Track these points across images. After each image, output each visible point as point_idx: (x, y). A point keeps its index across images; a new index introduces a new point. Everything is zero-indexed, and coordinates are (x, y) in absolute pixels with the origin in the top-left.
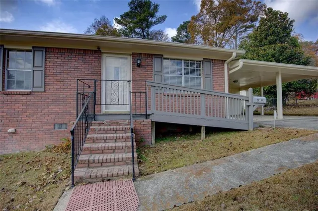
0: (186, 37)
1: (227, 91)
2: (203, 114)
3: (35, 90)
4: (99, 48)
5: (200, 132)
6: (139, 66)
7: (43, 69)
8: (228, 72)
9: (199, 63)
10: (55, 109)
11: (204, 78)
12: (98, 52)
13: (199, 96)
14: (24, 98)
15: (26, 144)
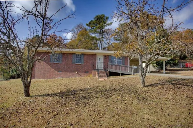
1: (129, 65)
2: (120, 70)
3: (82, 63)
5: (120, 75)
6: (105, 58)
7: (84, 59)
10: (86, 68)
11: (122, 61)
12: (96, 55)
13: (120, 66)
14: (79, 65)
15: (79, 76)
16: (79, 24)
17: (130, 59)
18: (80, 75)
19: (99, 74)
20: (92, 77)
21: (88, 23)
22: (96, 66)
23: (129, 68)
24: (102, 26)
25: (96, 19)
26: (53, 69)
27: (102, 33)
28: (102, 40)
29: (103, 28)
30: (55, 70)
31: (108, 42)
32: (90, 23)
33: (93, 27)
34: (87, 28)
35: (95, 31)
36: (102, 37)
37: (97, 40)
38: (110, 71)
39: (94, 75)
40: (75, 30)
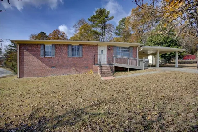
0: (124, 26)
1: (137, 58)
2: (129, 64)
3: (80, 57)
4: (97, 44)
5: (127, 70)
6: (109, 49)
7: (82, 51)
8: (138, 51)
9: (128, 48)
10: (85, 62)
11: (130, 53)
13: (127, 59)
14: (77, 59)
16: (81, 19)
17: (139, 51)
18: (78, 71)
19: (101, 70)
20: (93, 73)
21: (90, 18)
22: (97, 60)
23: (138, 62)
24: (103, 20)
25: (97, 13)
26: (44, 65)
27: (104, 28)
28: (104, 34)
29: (104, 22)
30: (47, 65)
31: (109, 37)
32: (92, 18)
35: (97, 25)
36: (103, 31)
37: (99, 34)
38: (116, 66)
39: (96, 72)
40: (78, 25)
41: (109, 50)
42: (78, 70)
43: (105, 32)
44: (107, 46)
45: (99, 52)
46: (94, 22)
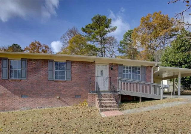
0: (130, 41)
2: (141, 92)
3: (67, 80)
4: (94, 61)
5: (139, 100)
6: (112, 69)
7: (71, 71)
8: (153, 72)
9: (139, 68)
10: (76, 89)
11: (142, 75)
12: (94, 63)
13: (139, 84)
14: (63, 84)
15: (63, 104)
16: (72, 29)
17: (155, 72)
18: (64, 102)
19: (101, 100)
20: (87, 106)
21: (84, 28)
22: (95, 85)
23: (152, 88)
24: (103, 30)
25: (95, 21)
26: (9, 92)
27: (104, 41)
28: (103, 50)
29: (104, 34)
30: (15, 93)
31: (110, 55)
32: (87, 27)
33: (91, 32)
34: (83, 35)
35: (94, 38)
37: (96, 50)
39: (92, 103)
40: (67, 37)
41: (112, 71)
42: (65, 100)
43: (104, 48)
44: (109, 64)
45: (97, 73)
46: (90, 33)
